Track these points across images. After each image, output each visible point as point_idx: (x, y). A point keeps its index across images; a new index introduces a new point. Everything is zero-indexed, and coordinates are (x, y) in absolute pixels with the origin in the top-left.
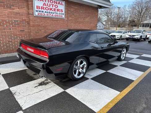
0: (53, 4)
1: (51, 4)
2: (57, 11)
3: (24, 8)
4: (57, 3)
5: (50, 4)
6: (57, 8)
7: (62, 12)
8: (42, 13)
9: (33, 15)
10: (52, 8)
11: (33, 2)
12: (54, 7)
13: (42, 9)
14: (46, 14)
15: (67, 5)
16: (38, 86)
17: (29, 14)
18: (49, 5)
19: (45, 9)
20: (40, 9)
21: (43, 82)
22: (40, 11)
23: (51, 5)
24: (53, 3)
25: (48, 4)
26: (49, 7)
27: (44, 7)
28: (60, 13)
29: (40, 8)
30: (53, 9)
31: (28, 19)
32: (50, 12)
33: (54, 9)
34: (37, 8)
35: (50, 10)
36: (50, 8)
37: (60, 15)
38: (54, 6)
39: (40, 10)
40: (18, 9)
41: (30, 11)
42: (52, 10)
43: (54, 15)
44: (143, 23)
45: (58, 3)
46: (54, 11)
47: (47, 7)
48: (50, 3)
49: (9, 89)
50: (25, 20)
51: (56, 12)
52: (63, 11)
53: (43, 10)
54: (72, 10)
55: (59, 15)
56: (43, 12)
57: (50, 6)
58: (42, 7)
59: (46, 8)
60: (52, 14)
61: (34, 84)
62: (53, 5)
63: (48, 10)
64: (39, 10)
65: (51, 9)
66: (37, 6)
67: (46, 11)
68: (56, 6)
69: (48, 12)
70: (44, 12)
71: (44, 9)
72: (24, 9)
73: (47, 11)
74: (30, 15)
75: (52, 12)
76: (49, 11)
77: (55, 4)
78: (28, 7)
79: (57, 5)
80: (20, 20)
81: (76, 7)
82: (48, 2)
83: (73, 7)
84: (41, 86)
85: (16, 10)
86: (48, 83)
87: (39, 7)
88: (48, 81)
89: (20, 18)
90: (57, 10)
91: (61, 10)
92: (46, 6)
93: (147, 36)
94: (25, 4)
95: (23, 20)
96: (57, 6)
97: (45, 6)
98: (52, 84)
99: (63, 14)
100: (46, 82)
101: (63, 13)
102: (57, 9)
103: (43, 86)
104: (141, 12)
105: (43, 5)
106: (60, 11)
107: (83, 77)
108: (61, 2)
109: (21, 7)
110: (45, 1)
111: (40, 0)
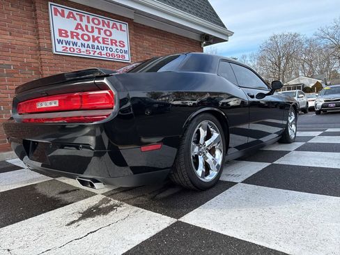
0: (101, 26)
1: (95, 26)
2: (112, 45)
3: (25, 33)
4: (109, 26)
5: (92, 27)
6: (110, 38)
7: (124, 46)
8: (75, 47)
9: (52, 51)
10: (98, 37)
11: (48, 19)
12: (103, 35)
13: (72, 38)
14: (83, 49)
15: (132, 31)
16: (80, 219)
17: (39, 49)
18: (90, 30)
19: (80, 37)
20: (67, 36)
21: (96, 207)
22: (67, 43)
23: (96, 30)
24: (99, 24)
25: (86, 26)
26: (90, 35)
27: (78, 34)
28: (119, 48)
29: (69, 34)
30: (101, 40)
31: (36, 61)
32: (93, 46)
33: (103, 38)
34: (60, 35)
35: (94, 41)
36: (93, 36)
37: (119, 53)
38: (102, 32)
39: (69, 39)
40: (9, 37)
41: (41, 41)
42: (99, 42)
43: (104, 52)
44: (288, 85)
45: (111, 26)
46: (104, 43)
47: (86, 32)
48: (91, 24)
50: (29, 64)
51: (109, 46)
52: (126, 44)
53: (75, 40)
54: (146, 44)
55: (116, 53)
56: (75, 44)
57: (93, 31)
58: (72, 33)
59: (83, 35)
60: (98, 51)
61: (66, 216)
62: (99, 29)
63: (89, 40)
64: (66, 39)
65: (95, 39)
66: (60, 31)
67: (83, 42)
68: (108, 33)
69: (88, 46)
70: (79, 44)
71: (78, 39)
72: (26, 36)
73: (86, 43)
74: (42, 52)
75: (100, 45)
76: (91, 43)
77: (106, 28)
78: (38, 31)
79: (110, 29)
80: (15, 63)
81: (154, 39)
82: (89, 22)
83: (147, 37)
84: (90, 220)
85: (5, 39)
87: (66, 32)
89: (16, 59)
90: (109, 43)
91: (120, 42)
92: (83, 30)
94: (29, 25)
95: (24, 65)
96: (111, 33)
97: (80, 32)
99: (126, 52)
101: (126, 48)
102: (111, 40)
105: (77, 28)
106: (118, 44)
108: (118, 24)
109: (19, 32)
110: (81, 20)
111: (68, 17)
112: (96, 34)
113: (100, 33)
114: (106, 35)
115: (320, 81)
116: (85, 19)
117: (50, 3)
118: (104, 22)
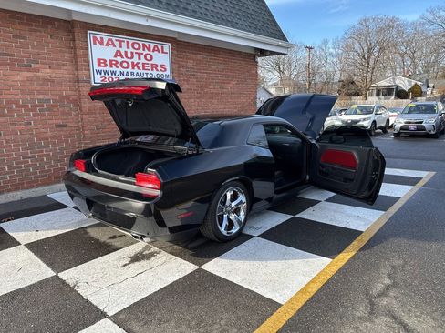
0: (141, 51)
1: (135, 51)
2: (152, 70)
3: (63, 65)
4: (149, 50)
5: (132, 53)
6: (150, 62)
7: (165, 70)
8: (114, 76)
9: (90, 82)
10: (138, 63)
11: (87, 49)
12: (143, 60)
13: (111, 66)
15: (175, 52)
16: (130, 263)
17: (78, 81)
18: (129, 56)
19: (119, 65)
20: (106, 65)
21: (141, 253)
22: (106, 72)
23: (136, 56)
24: (139, 48)
25: (126, 52)
26: (130, 61)
27: (117, 62)
29: (108, 63)
30: (140, 66)
31: (73, 93)
32: (132, 74)
33: (143, 64)
34: (99, 65)
35: (133, 68)
36: (133, 63)
38: (142, 56)
39: (108, 68)
40: (49, 70)
41: (80, 72)
42: (139, 69)
44: (377, 86)
45: (152, 49)
46: (144, 69)
47: (125, 59)
48: (131, 50)
49: (57, 276)
50: (67, 97)
52: (168, 68)
53: (114, 69)
54: (190, 64)
56: (114, 73)
57: (132, 57)
58: (111, 61)
59: (121, 63)
62: (139, 54)
63: (128, 67)
64: (105, 69)
65: (135, 65)
66: (99, 60)
67: (122, 70)
68: (148, 57)
69: (127, 74)
70: (118, 73)
71: (117, 67)
72: (65, 68)
73: (125, 71)
74: (81, 84)
75: (139, 71)
76: (130, 70)
77: (146, 52)
78: (76, 62)
79: (151, 53)
80: (54, 98)
81: (199, 57)
82: (128, 48)
83: (191, 55)
84: (137, 263)
85: (45, 73)
86: (152, 255)
87: (105, 61)
88: (152, 250)
89: (55, 92)
90: (150, 68)
91: (161, 66)
92: (122, 57)
93: (388, 120)
94: (67, 56)
95: (63, 98)
96: (151, 56)
97: (119, 59)
98: (164, 256)
100: (147, 252)
101: (167, 72)
102: (152, 65)
103: (143, 263)
104: (369, 58)
105: (115, 56)
106: (159, 68)
107: (240, 233)
108: (160, 46)
109: (57, 64)
110: (121, 47)
111: (108, 44)
112: (135, 60)
113: (139, 59)
114: (146, 59)
115: (419, 83)
116: (124, 44)
117: (89, 32)
118: (144, 45)
